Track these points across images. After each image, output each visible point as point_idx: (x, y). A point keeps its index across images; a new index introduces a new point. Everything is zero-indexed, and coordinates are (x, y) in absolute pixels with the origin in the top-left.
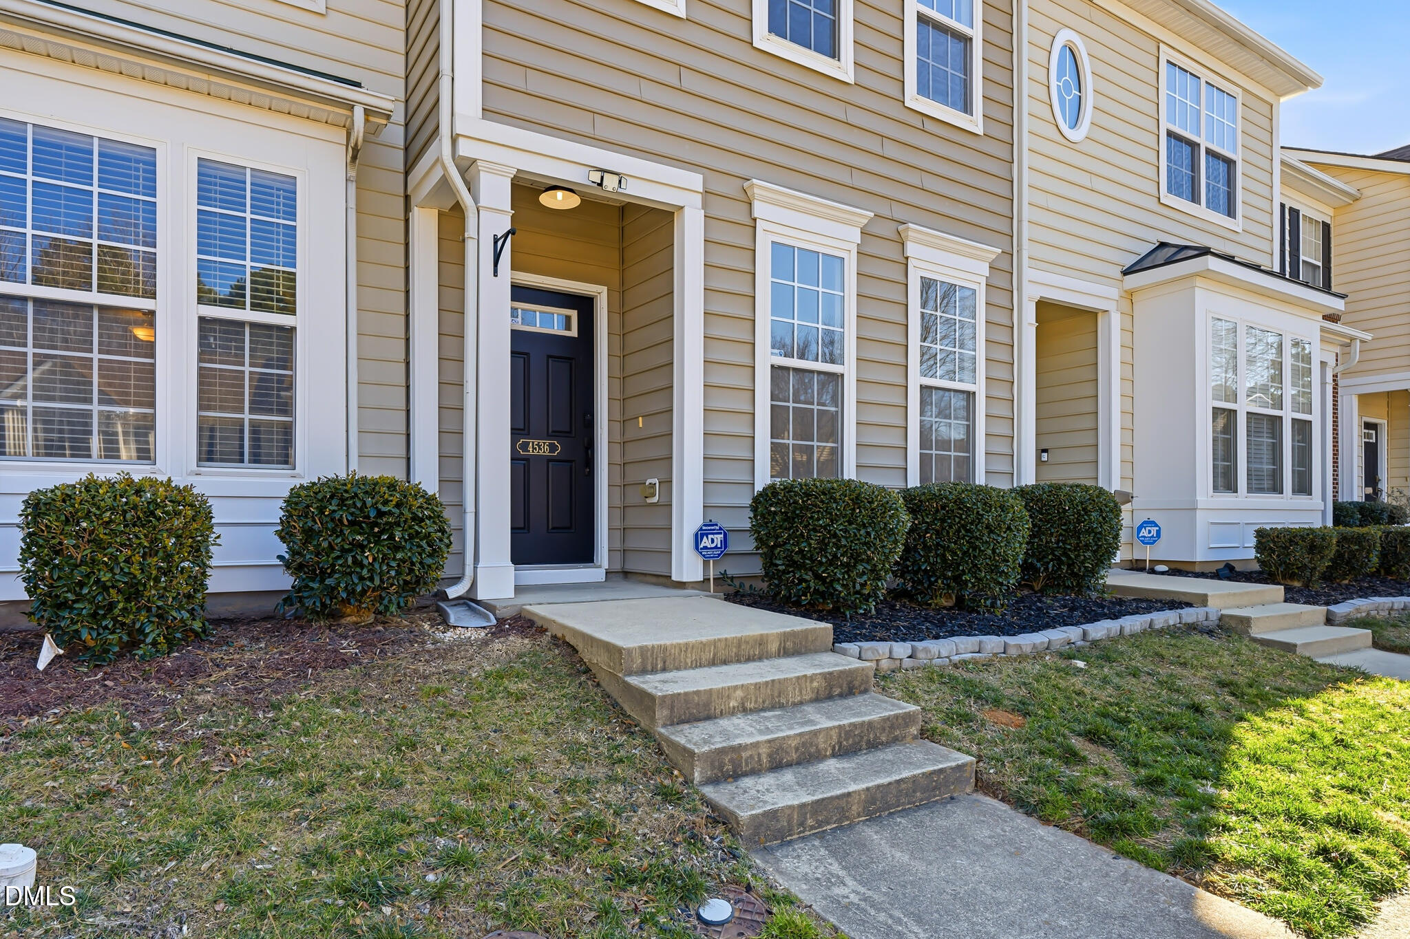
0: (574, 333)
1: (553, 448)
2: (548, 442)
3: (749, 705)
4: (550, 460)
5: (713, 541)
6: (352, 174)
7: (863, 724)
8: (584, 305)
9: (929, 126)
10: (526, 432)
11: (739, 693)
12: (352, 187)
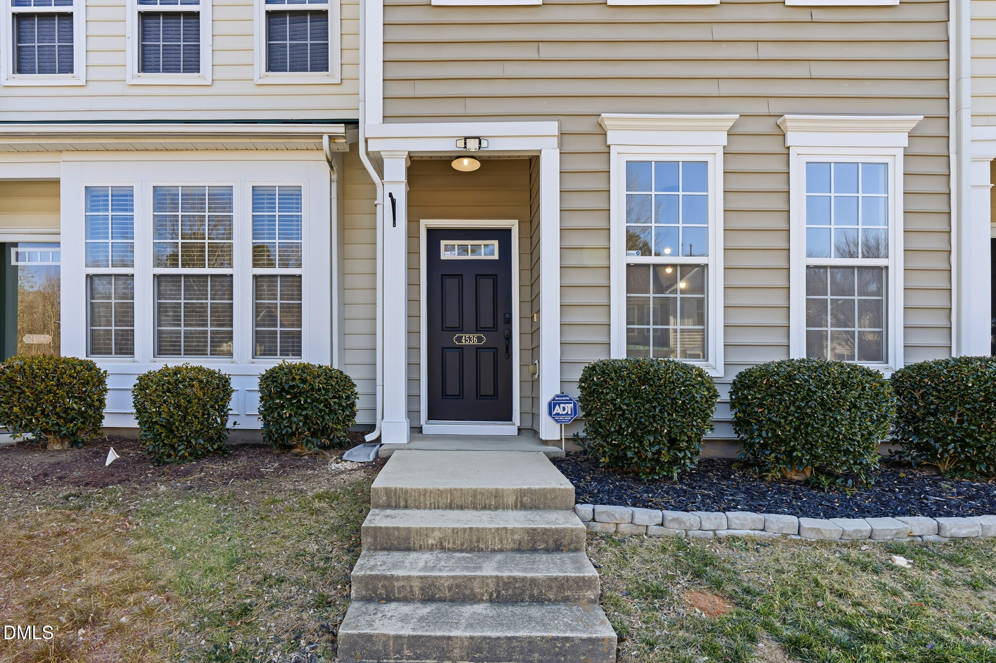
0: (496, 257)
1: (480, 339)
2: (476, 335)
3: (446, 544)
4: (478, 348)
5: (564, 409)
6: (335, 177)
7: (524, 579)
8: (503, 236)
9: (818, 15)
10: (461, 329)
11: (437, 534)
12: (334, 185)
